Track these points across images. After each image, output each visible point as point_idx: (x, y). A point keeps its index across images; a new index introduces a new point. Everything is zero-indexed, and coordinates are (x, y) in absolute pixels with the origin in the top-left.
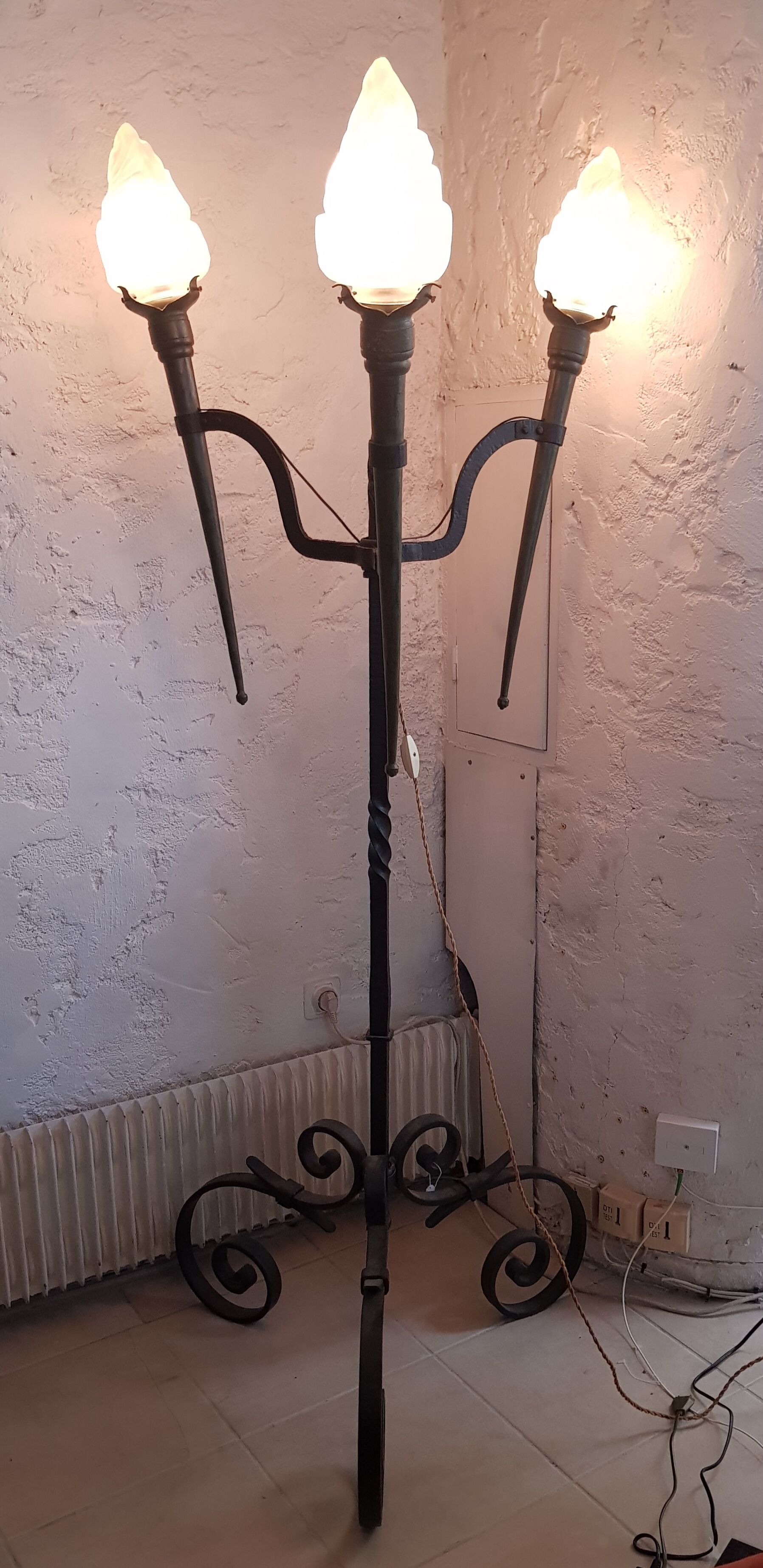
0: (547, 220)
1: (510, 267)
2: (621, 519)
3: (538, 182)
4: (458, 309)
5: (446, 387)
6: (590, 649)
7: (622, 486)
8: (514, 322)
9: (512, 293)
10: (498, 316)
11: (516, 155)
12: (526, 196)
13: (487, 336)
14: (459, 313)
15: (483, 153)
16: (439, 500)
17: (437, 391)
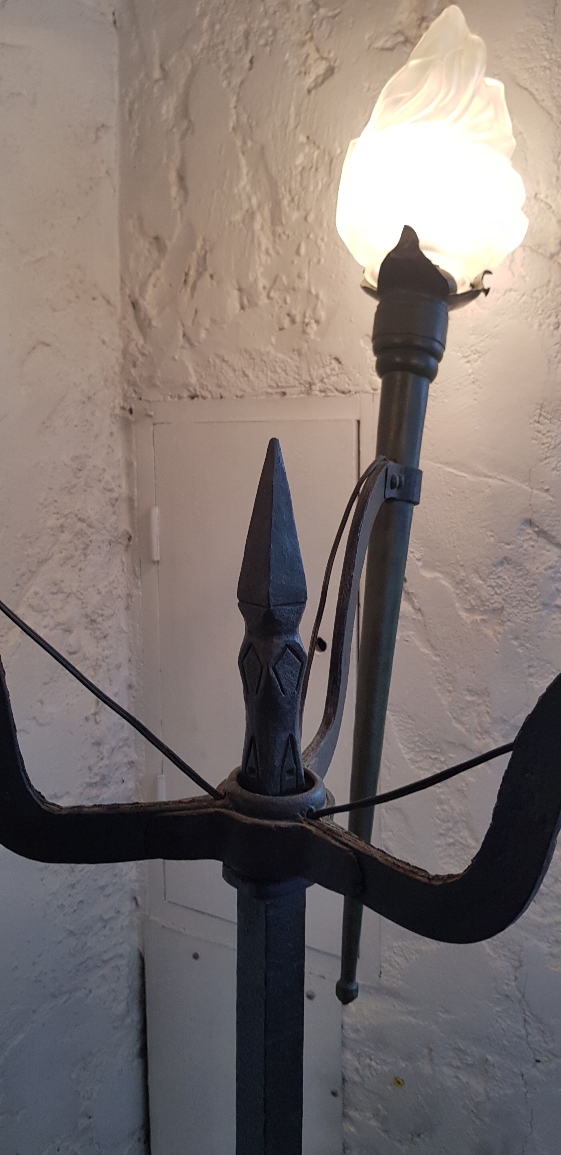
0: (337, 144)
1: (258, 217)
2: (503, 608)
3: (316, 87)
4: (152, 280)
5: (134, 395)
6: (446, 807)
7: (505, 558)
8: (267, 301)
9: (264, 257)
10: (236, 293)
11: (268, 49)
12: (292, 109)
13: (213, 321)
14: (155, 286)
15: (197, 48)
16: (124, 560)
17: (119, 401)
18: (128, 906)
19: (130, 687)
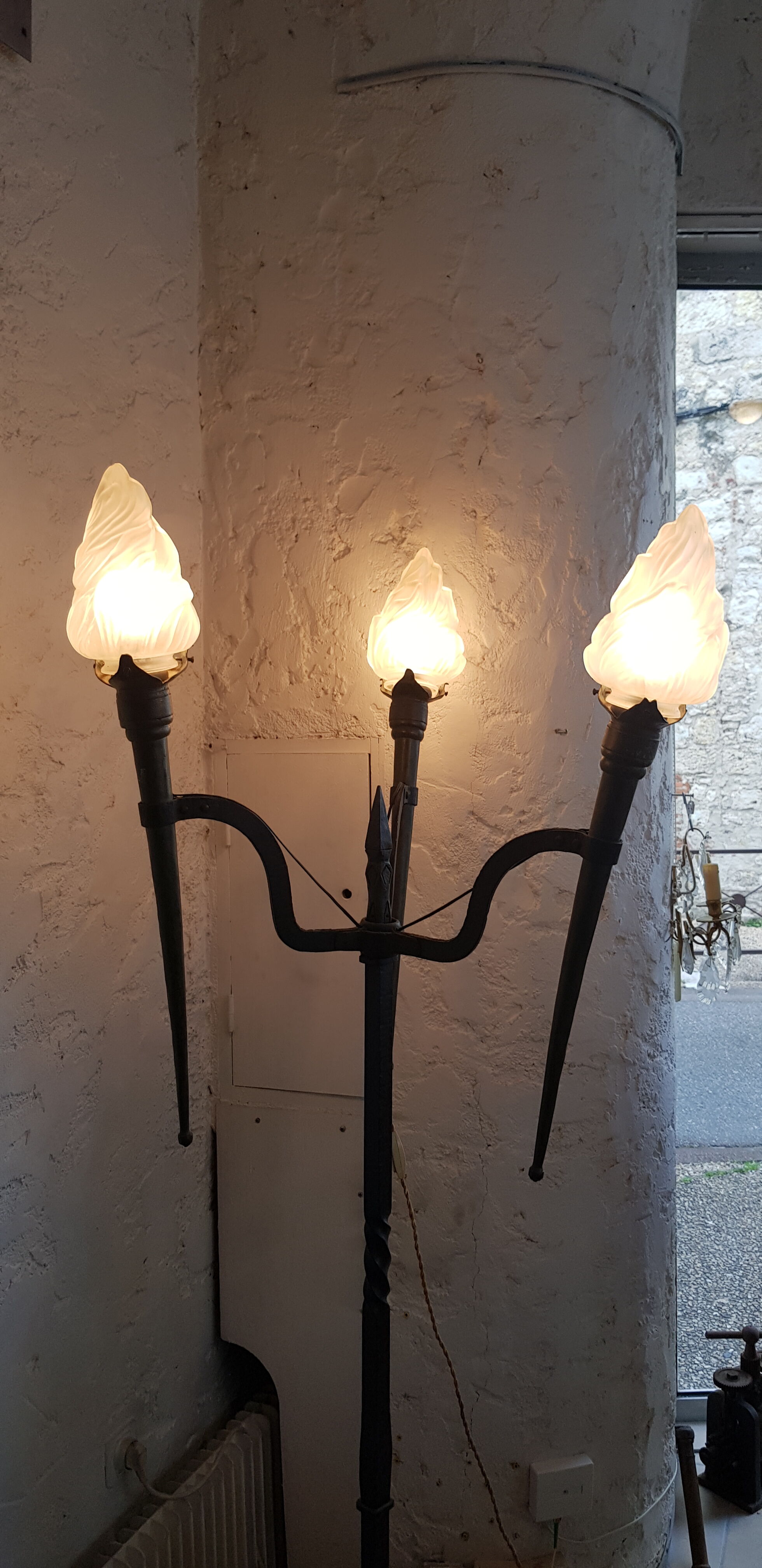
0: (353, 593)
1: (302, 630)
2: (459, 864)
3: (339, 558)
4: (227, 662)
5: (213, 736)
6: (429, 989)
7: (459, 834)
8: (308, 680)
9: (306, 654)
10: (287, 674)
11: (308, 531)
12: (324, 569)
13: (271, 690)
14: (228, 666)
15: (259, 523)
16: (204, 846)
17: (203, 740)
18: (206, 1093)
19: (208, 934)
